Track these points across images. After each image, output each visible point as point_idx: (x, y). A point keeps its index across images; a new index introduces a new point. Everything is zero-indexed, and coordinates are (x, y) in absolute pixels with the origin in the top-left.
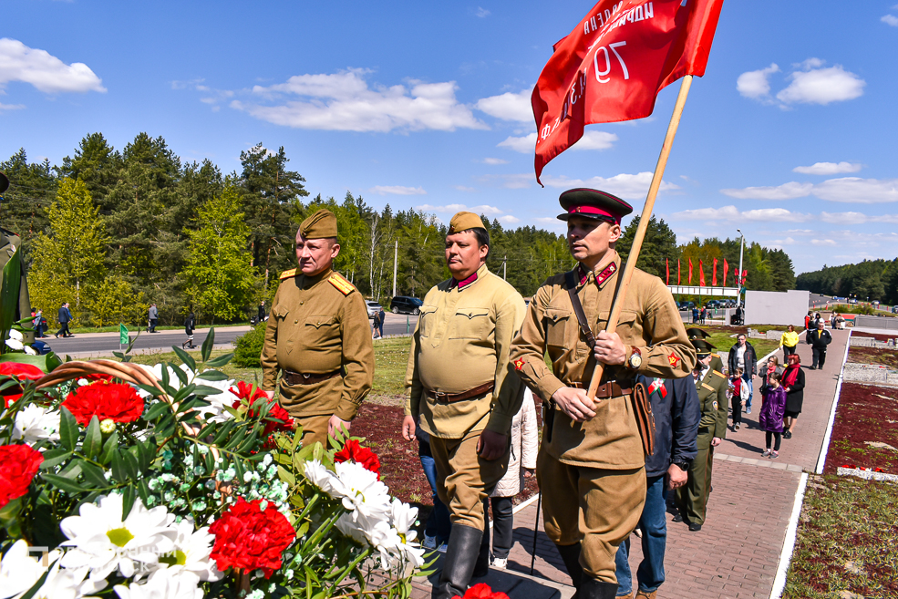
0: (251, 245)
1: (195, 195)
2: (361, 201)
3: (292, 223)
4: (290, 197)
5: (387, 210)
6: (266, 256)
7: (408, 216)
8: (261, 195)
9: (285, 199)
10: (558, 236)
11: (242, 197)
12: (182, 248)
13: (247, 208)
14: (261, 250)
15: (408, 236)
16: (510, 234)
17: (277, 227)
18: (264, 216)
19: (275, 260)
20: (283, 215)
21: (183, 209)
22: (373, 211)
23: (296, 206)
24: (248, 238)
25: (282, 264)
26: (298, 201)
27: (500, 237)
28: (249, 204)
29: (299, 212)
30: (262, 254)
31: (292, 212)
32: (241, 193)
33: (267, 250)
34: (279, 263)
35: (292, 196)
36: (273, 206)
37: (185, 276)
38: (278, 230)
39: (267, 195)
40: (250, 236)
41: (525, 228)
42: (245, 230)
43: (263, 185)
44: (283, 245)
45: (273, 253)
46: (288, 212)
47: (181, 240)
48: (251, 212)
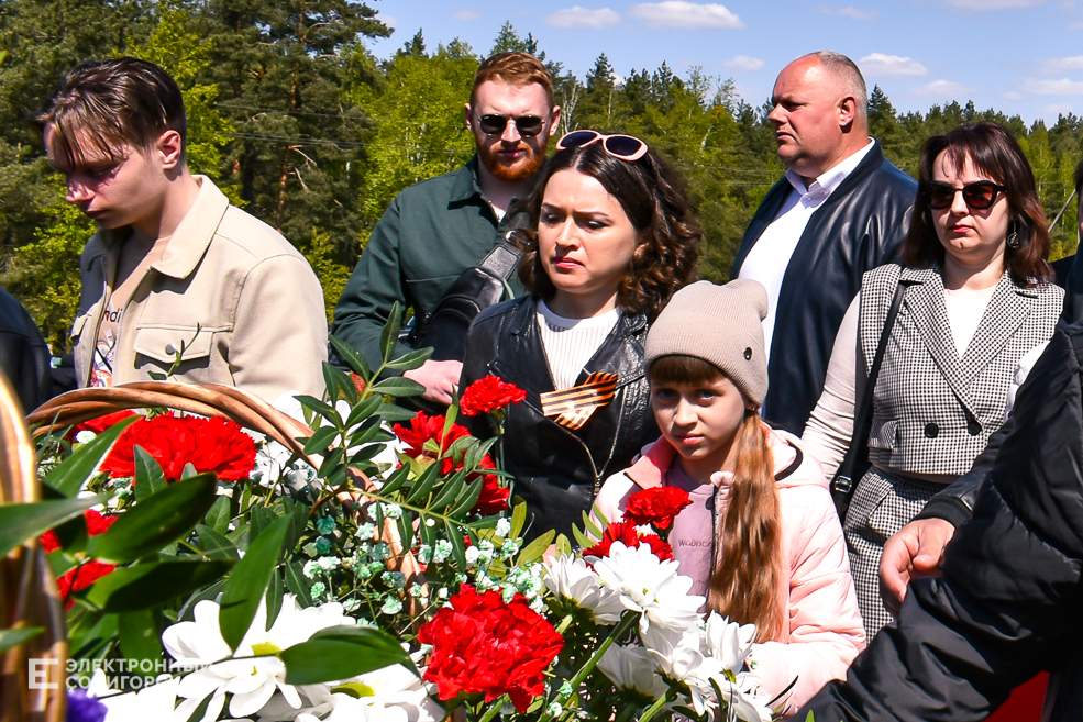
0: (231, 167)
1: (69, 39)
2: (532, 48)
3: (347, 107)
4: (340, 39)
5: (601, 69)
6: (274, 194)
7: (656, 84)
8: (257, 37)
9: (326, 46)
10: (1028, 125)
11: (207, 44)
12: (32, 179)
13: (219, 70)
14: (260, 180)
15: (659, 133)
16: (912, 122)
17: (307, 119)
18: (268, 89)
19: (300, 203)
20: (320, 87)
21: (33, 75)
22: (562, 74)
23: (357, 63)
24: (224, 150)
25: (319, 214)
26: (359, 48)
27: (889, 130)
28: (226, 59)
29: (363, 75)
30: (264, 189)
31: (345, 79)
32: (206, 31)
33: (278, 180)
34: (311, 211)
35: (344, 38)
36: (292, 62)
37: (45, 255)
38: (307, 125)
39: (274, 35)
40: (230, 143)
41: (949, 109)
42: (218, 128)
43: (265, 11)
44: (322, 164)
45: (294, 186)
46: (334, 78)
47: (25, 159)
48: (231, 80)
